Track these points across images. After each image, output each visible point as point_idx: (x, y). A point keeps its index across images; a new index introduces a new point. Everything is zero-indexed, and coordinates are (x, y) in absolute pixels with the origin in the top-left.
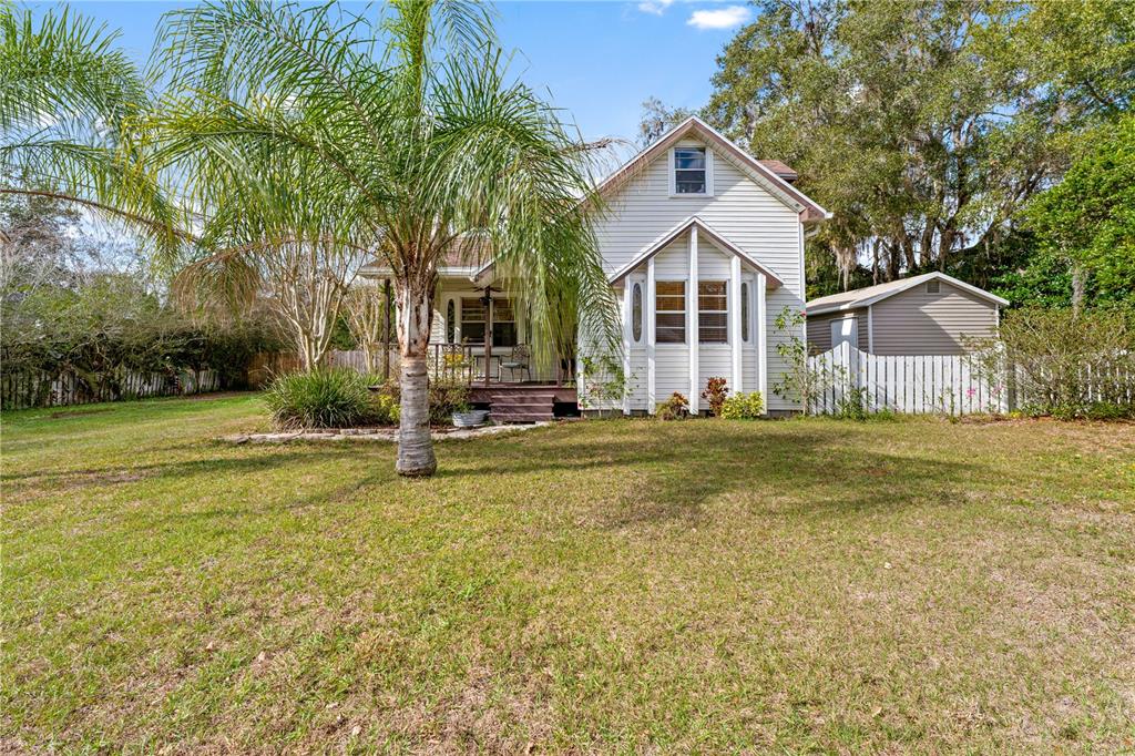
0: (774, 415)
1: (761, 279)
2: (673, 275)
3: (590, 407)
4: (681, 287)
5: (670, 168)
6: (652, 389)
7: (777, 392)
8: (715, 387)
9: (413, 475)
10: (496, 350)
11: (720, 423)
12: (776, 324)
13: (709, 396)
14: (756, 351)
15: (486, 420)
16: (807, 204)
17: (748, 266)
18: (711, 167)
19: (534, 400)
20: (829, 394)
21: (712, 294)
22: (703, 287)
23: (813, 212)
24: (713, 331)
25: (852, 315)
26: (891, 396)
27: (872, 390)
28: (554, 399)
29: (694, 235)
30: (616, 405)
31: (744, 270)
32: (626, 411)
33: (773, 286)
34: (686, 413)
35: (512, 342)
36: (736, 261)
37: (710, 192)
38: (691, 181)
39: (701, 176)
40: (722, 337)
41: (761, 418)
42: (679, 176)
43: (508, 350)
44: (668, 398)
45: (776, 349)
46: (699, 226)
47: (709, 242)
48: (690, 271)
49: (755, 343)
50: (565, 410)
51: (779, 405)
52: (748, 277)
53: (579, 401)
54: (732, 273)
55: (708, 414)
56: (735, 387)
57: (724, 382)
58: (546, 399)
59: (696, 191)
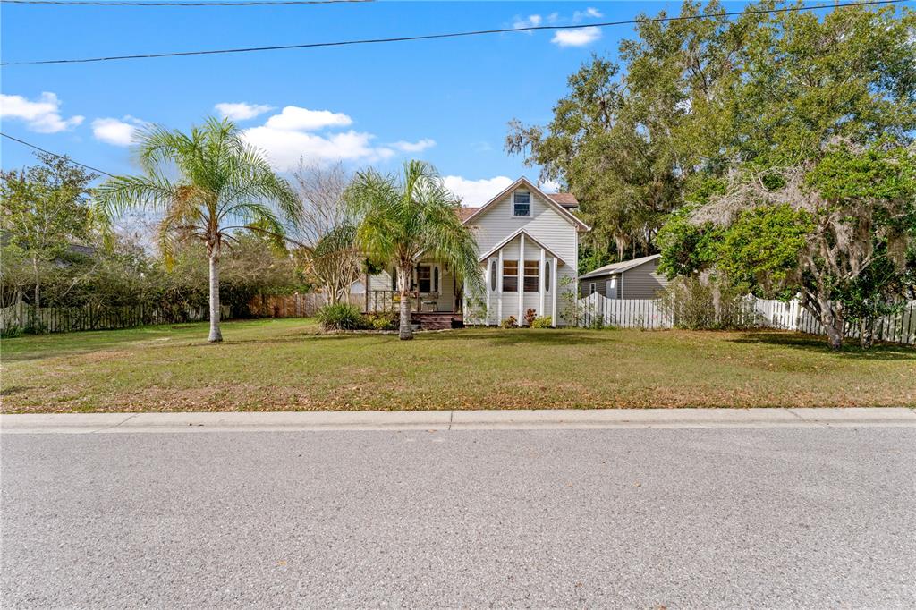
0: (559, 326)
1: (555, 260)
2: (512, 258)
3: (470, 323)
4: (516, 264)
5: (512, 203)
6: (500, 314)
7: (562, 316)
8: (531, 314)
9: (407, 339)
10: (421, 294)
11: (533, 329)
12: (561, 284)
13: (528, 318)
14: (552, 296)
15: (419, 328)
16: (579, 223)
17: (549, 254)
18: (532, 203)
19: (442, 319)
20: (588, 317)
21: (531, 267)
22: (527, 264)
23: (581, 227)
24: (531, 285)
25: (615, 277)
26: (618, 319)
27: (609, 316)
28: (452, 319)
29: (522, 238)
30: (482, 321)
31: (547, 255)
32: (487, 324)
33: (561, 264)
34: (517, 326)
35: (428, 291)
36: (543, 250)
37: (531, 216)
38: (522, 209)
39: (527, 207)
40: (536, 289)
41: (551, 327)
42: (517, 207)
43: (426, 294)
44: (507, 319)
45: (561, 295)
46: (525, 234)
47: (529, 240)
48: (520, 256)
49: (552, 292)
50: (458, 325)
51: (562, 322)
52: (549, 259)
53: (464, 320)
54: (541, 258)
55: (528, 327)
56: (540, 313)
57: (534, 311)
58: (447, 319)
59: (524, 215)
